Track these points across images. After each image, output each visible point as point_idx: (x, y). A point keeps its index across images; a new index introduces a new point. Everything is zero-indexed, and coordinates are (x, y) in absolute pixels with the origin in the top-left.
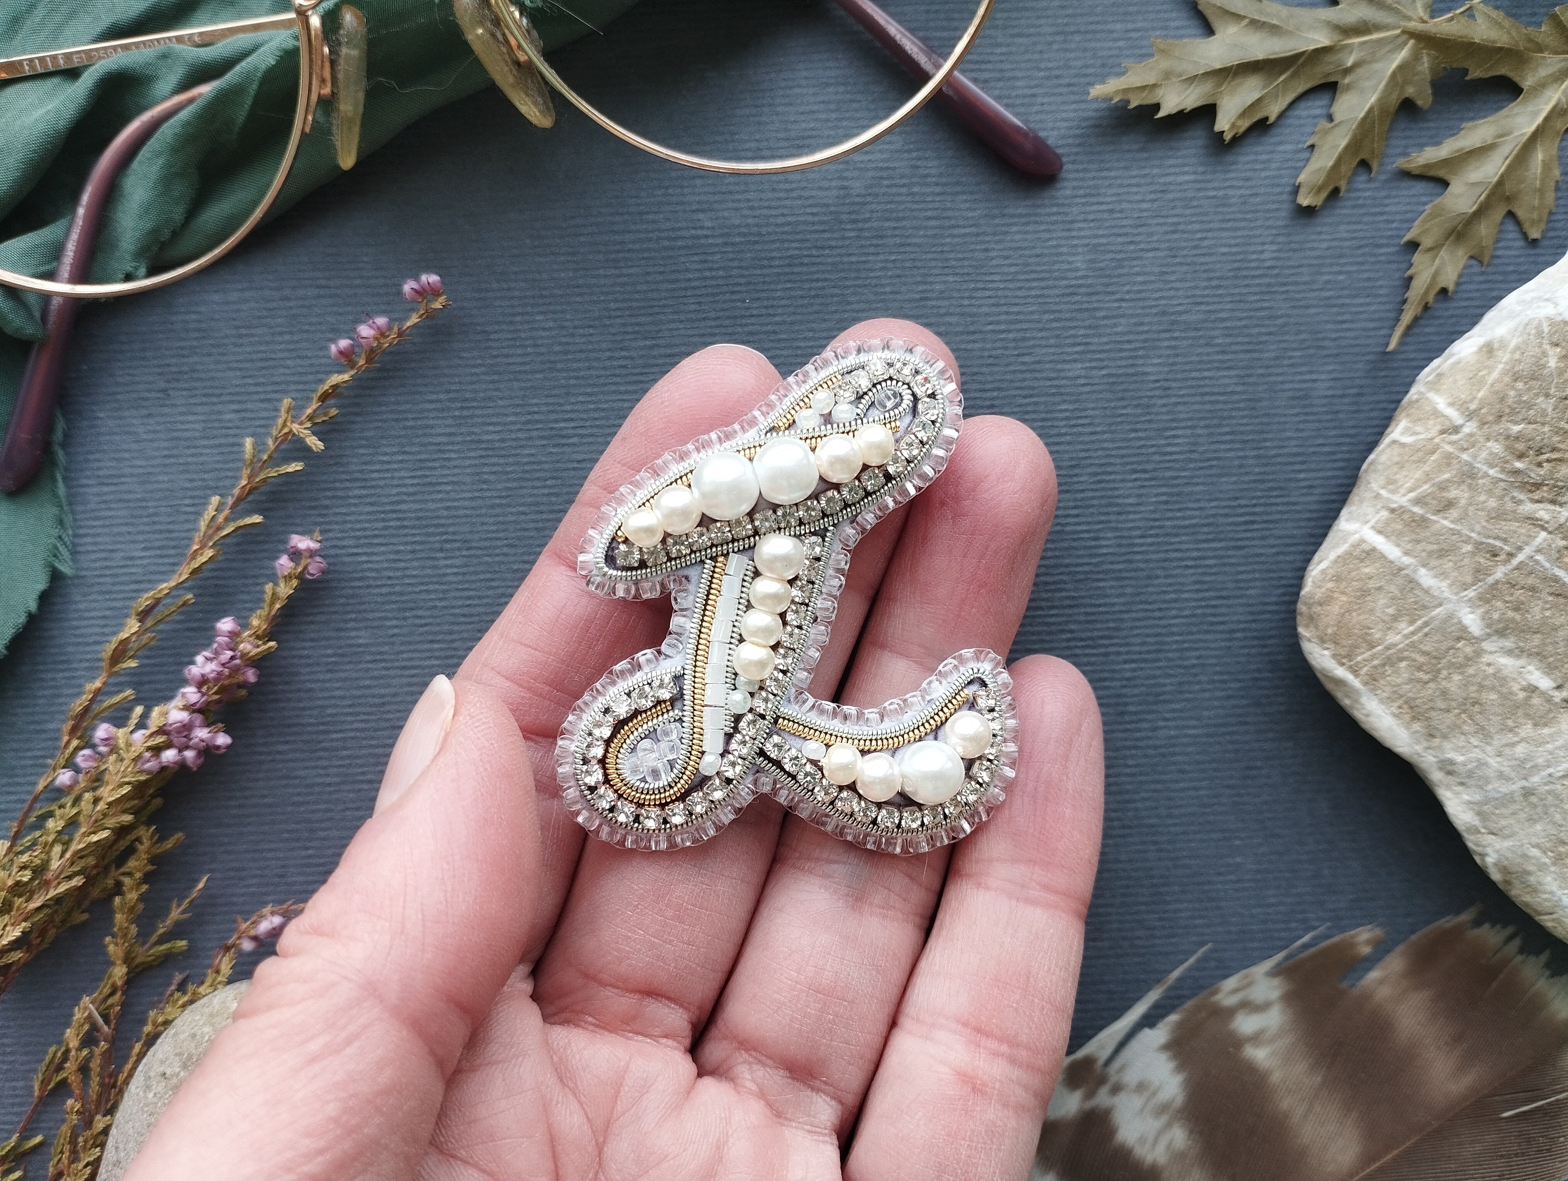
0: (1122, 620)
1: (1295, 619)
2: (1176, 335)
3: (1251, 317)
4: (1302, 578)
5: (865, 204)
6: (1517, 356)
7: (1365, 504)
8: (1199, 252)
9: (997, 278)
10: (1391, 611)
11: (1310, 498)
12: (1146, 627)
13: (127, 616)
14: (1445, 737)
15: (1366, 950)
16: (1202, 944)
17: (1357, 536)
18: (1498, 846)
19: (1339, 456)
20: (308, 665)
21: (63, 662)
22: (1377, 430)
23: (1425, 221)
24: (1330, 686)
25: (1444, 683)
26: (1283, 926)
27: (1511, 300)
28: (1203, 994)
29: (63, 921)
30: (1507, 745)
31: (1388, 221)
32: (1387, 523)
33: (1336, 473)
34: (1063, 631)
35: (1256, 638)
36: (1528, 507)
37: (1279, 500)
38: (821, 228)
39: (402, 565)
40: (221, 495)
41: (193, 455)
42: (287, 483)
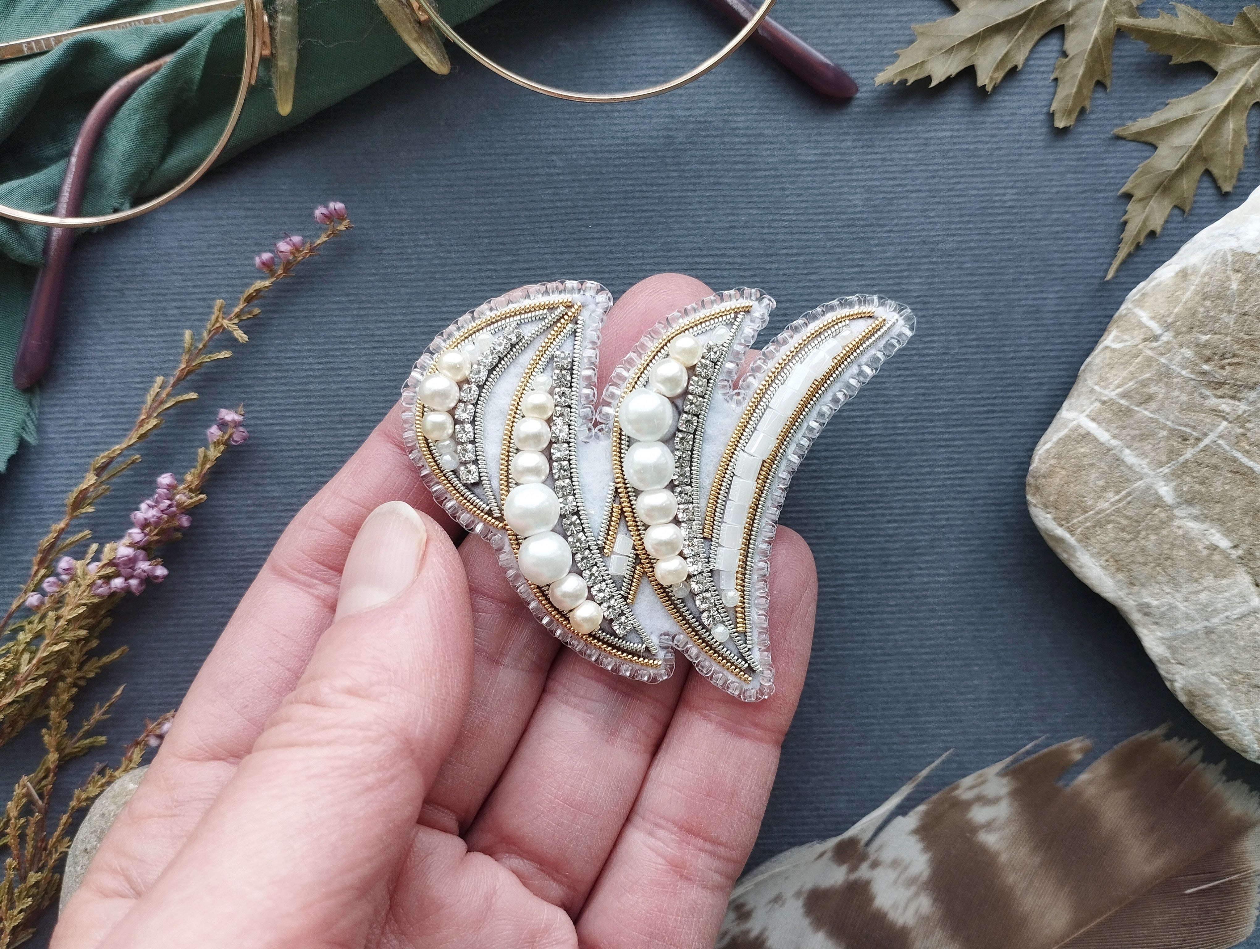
0: (887, 488)
1: (1024, 490)
2: (934, 260)
3: (994, 247)
4: (1030, 457)
5: (686, 150)
6: (1206, 280)
7: (1082, 397)
8: (953, 193)
9: (791, 211)
10: (1101, 483)
11: (1040, 393)
12: (906, 494)
13: (87, 471)
14: (1143, 585)
15: (1078, 757)
16: (947, 749)
17: (1075, 423)
18: (1184, 674)
19: (1063, 360)
20: (231, 513)
21: (36, 507)
22: (1094, 339)
23: (1137, 177)
24: (1051, 544)
25: (1143, 542)
26: (1012, 736)
27: (1203, 236)
28: (947, 788)
29: (30, 715)
30: (1193, 592)
31: (1106, 172)
32: (1099, 412)
33: (1061, 373)
34: (838, 497)
35: (994, 504)
36: (1213, 402)
37: (1014, 394)
38: (650, 169)
39: (309, 433)
40: (164, 375)
41: (143, 343)
42: (217, 366)
